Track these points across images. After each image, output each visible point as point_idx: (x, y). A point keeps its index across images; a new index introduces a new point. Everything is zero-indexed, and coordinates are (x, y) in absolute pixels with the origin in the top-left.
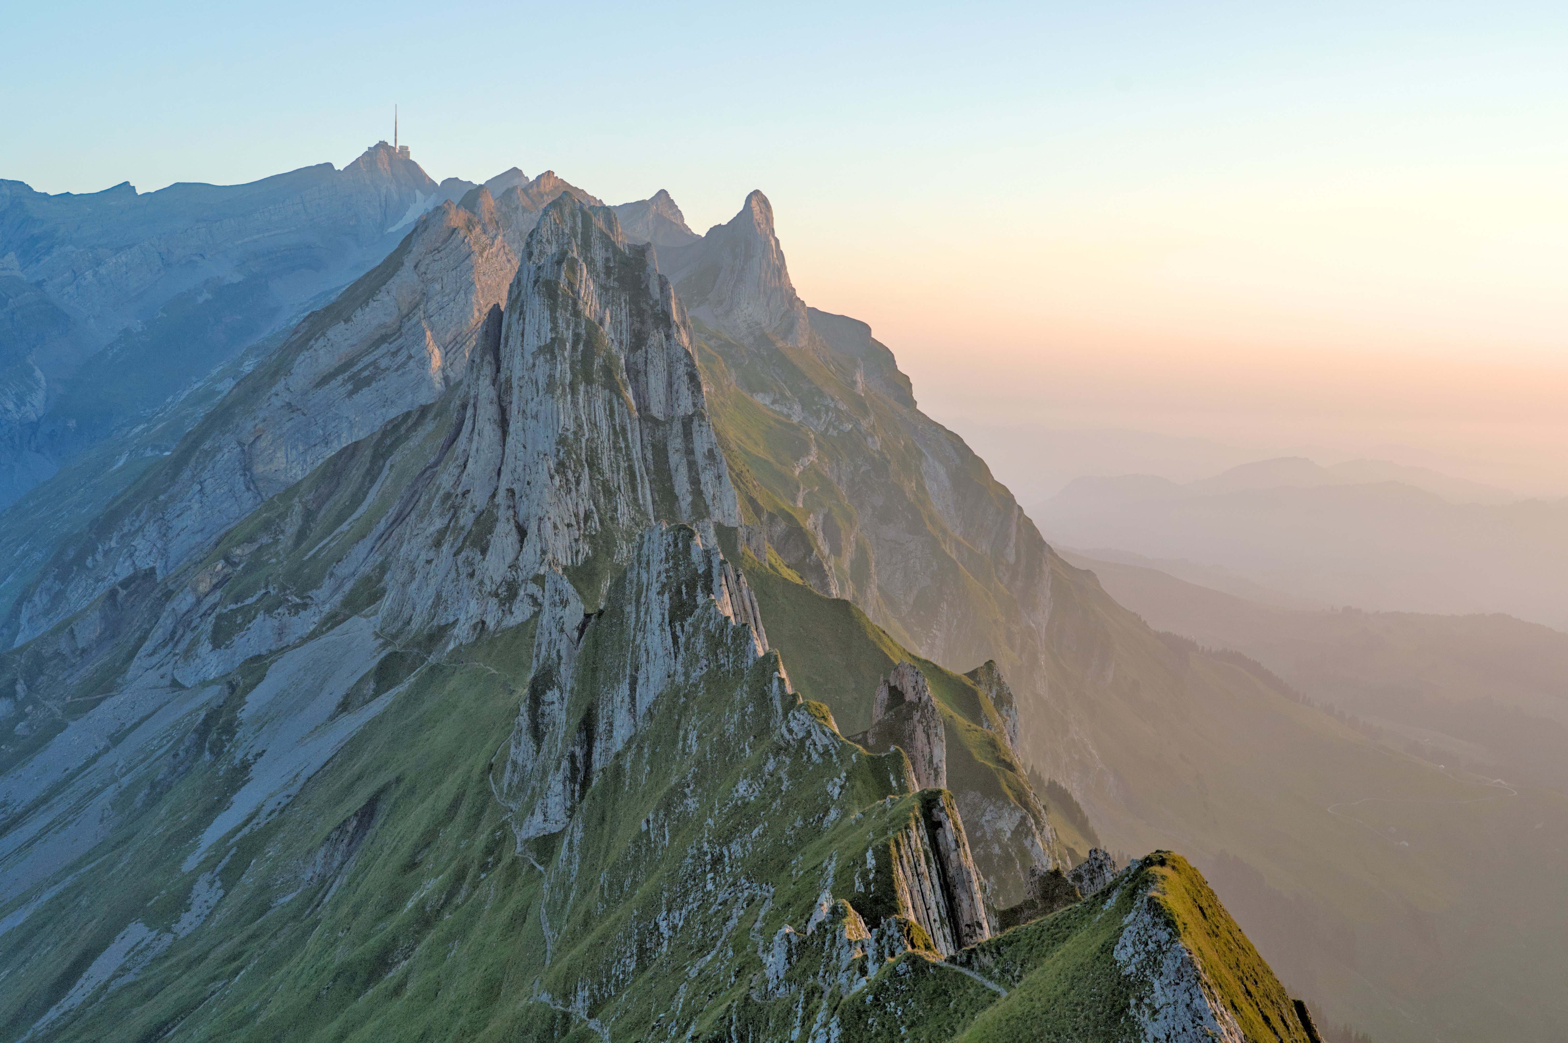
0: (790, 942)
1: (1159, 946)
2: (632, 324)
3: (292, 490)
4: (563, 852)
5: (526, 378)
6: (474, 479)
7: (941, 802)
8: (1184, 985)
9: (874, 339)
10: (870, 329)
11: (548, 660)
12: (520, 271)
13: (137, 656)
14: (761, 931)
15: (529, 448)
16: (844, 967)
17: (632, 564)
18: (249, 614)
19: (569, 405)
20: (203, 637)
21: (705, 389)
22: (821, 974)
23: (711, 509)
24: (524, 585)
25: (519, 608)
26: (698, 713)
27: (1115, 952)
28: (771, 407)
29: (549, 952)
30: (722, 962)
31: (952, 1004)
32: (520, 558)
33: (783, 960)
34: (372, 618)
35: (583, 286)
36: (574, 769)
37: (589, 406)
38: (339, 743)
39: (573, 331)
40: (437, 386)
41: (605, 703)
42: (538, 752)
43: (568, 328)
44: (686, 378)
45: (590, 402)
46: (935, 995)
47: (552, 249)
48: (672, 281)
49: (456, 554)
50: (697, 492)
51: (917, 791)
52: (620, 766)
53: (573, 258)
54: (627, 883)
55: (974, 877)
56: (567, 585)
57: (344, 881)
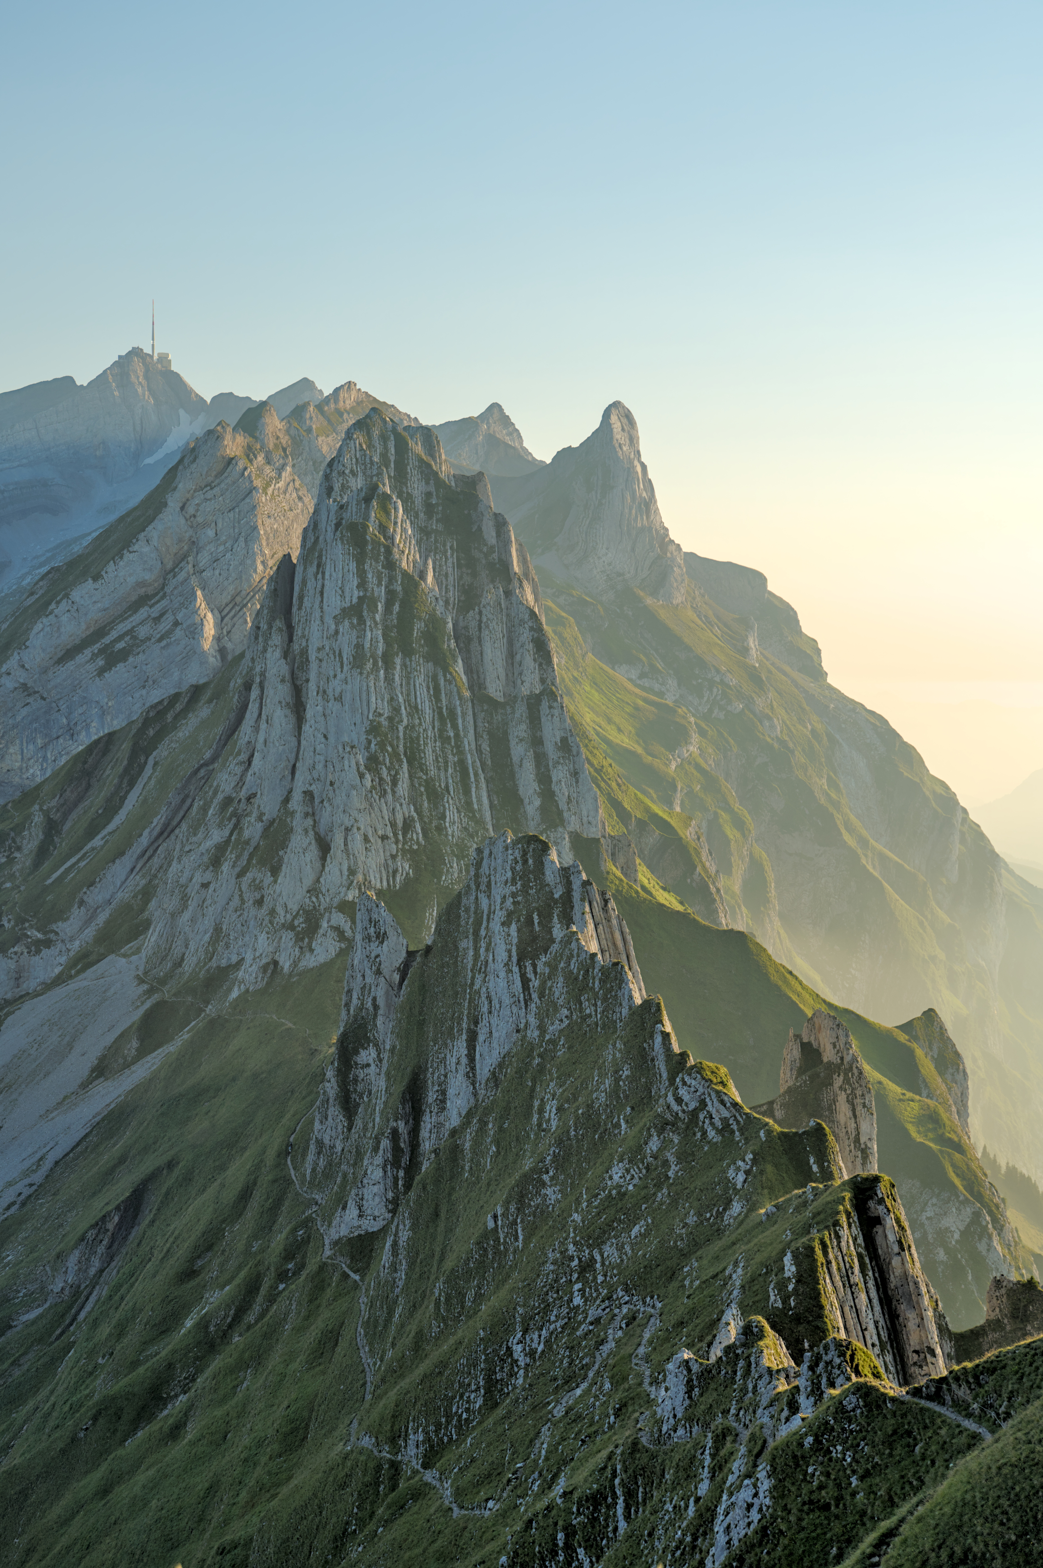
0: (689, 1370)
2: (461, 578)
3: (29, 796)
4: (386, 1256)
5: (327, 648)
6: (261, 778)
7: (879, 1192)
9: (770, 593)
10: (765, 579)
11: (361, 1010)
12: (316, 511)
14: (647, 1359)
15: (332, 739)
16: (765, 1402)
17: (468, 886)
19: (382, 683)
21: (555, 660)
22: (733, 1411)
23: (565, 814)
24: (327, 914)
25: (321, 944)
26: (557, 1078)
28: (639, 682)
29: (369, 1384)
30: (596, 1397)
31: (917, 1448)
32: (322, 880)
33: (681, 1395)
34: (134, 958)
35: (399, 530)
36: (396, 1150)
37: (408, 683)
38: (94, 1117)
39: (386, 587)
40: (211, 660)
41: (435, 1065)
42: (350, 1129)
43: (379, 584)
44: (530, 647)
45: (408, 679)
46: (895, 1438)
47: (358, 483)
48: (512, 521)
49: (240, 875)
50: (547, 793)
51: (846, 1178)
52: (457, 1146)
53: (385, 494)
54: (470, 1295)
55: (924, 1289)
56: (384, 915)
57: (104, 1293)
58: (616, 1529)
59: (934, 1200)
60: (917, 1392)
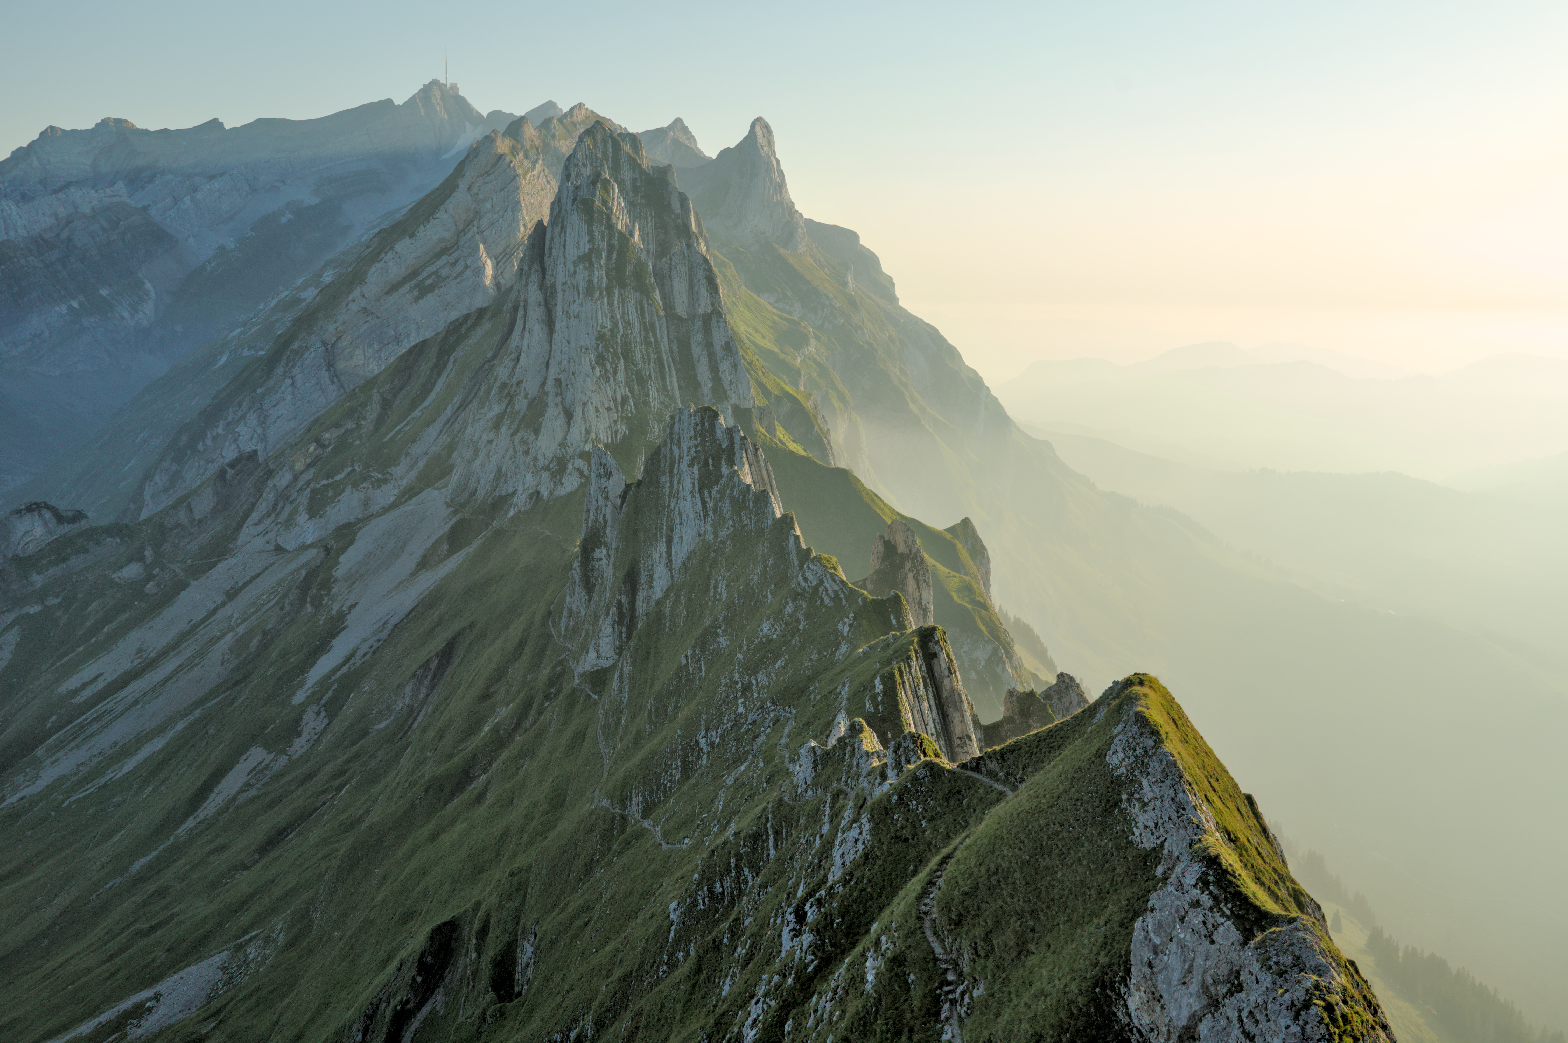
0: (815, 753)
1: (1146, 752)
2: (657, 235)
3: (370, 383)
4: (615, 684)
5: (569, 283)
6: (525, 371)
7: (936, 637)
8: (1168, 782)
9: (862, 246)
10: (859, 236)
11: (596, 523)
12: (560, 191)
13: (246, 525)
14: (787, 746)
15: (573, 344)
16: (864, 773)
17: (665, 441)
18: (338, 489)
19: (606, 306)
20: (301, 509)
21: (721, 291)
22: (843, 779)
23: (729, 393)
24: (572, 460)
25: (568, 480)
26: (726, 565)
27: (1108, 758)
28: (776, 305)
29: (605, 765)
30: (754, 772)
31: (964, 802)
32: (568, 437)
33: (810, 769)
34: (443, 490)
35: (615, 203)
36: (621, 614)
37: (623, 306)
38: (419, 595)
39: (608, 242)
40: (491, 291)
41: (645, 558)
42: (590, 601)
43: (603, 240)
44: (704, 281)
45: (623, 303)
46: (950, 795)
47: (587, 172)
48: (691, 196)
49: (513, 435)
50: (716, 379)
51: (914, 628)
52: (661, 611)
53: (605, 179)
54: (671, 708)
55: (964, 698)
56: (610, 460)
57: (430, 710)
58: (768, 856)
59: (969, 641)
60: (964, 766)
